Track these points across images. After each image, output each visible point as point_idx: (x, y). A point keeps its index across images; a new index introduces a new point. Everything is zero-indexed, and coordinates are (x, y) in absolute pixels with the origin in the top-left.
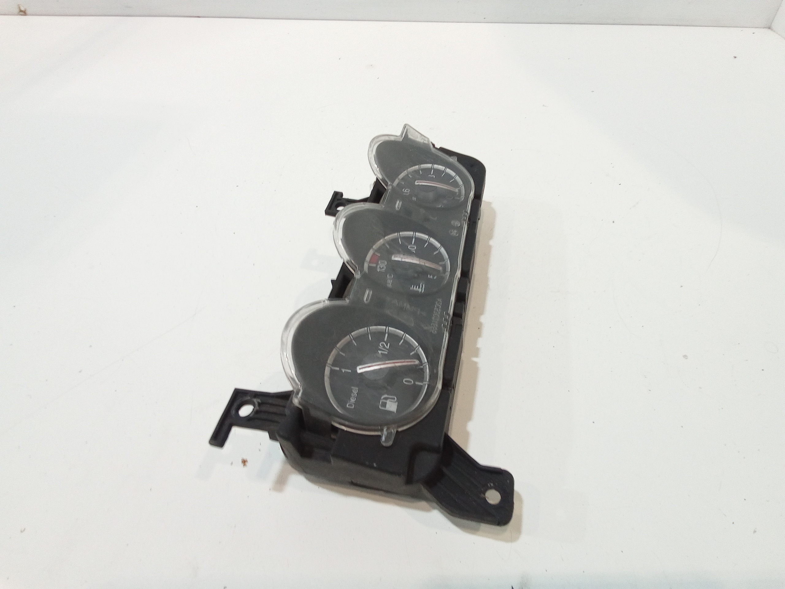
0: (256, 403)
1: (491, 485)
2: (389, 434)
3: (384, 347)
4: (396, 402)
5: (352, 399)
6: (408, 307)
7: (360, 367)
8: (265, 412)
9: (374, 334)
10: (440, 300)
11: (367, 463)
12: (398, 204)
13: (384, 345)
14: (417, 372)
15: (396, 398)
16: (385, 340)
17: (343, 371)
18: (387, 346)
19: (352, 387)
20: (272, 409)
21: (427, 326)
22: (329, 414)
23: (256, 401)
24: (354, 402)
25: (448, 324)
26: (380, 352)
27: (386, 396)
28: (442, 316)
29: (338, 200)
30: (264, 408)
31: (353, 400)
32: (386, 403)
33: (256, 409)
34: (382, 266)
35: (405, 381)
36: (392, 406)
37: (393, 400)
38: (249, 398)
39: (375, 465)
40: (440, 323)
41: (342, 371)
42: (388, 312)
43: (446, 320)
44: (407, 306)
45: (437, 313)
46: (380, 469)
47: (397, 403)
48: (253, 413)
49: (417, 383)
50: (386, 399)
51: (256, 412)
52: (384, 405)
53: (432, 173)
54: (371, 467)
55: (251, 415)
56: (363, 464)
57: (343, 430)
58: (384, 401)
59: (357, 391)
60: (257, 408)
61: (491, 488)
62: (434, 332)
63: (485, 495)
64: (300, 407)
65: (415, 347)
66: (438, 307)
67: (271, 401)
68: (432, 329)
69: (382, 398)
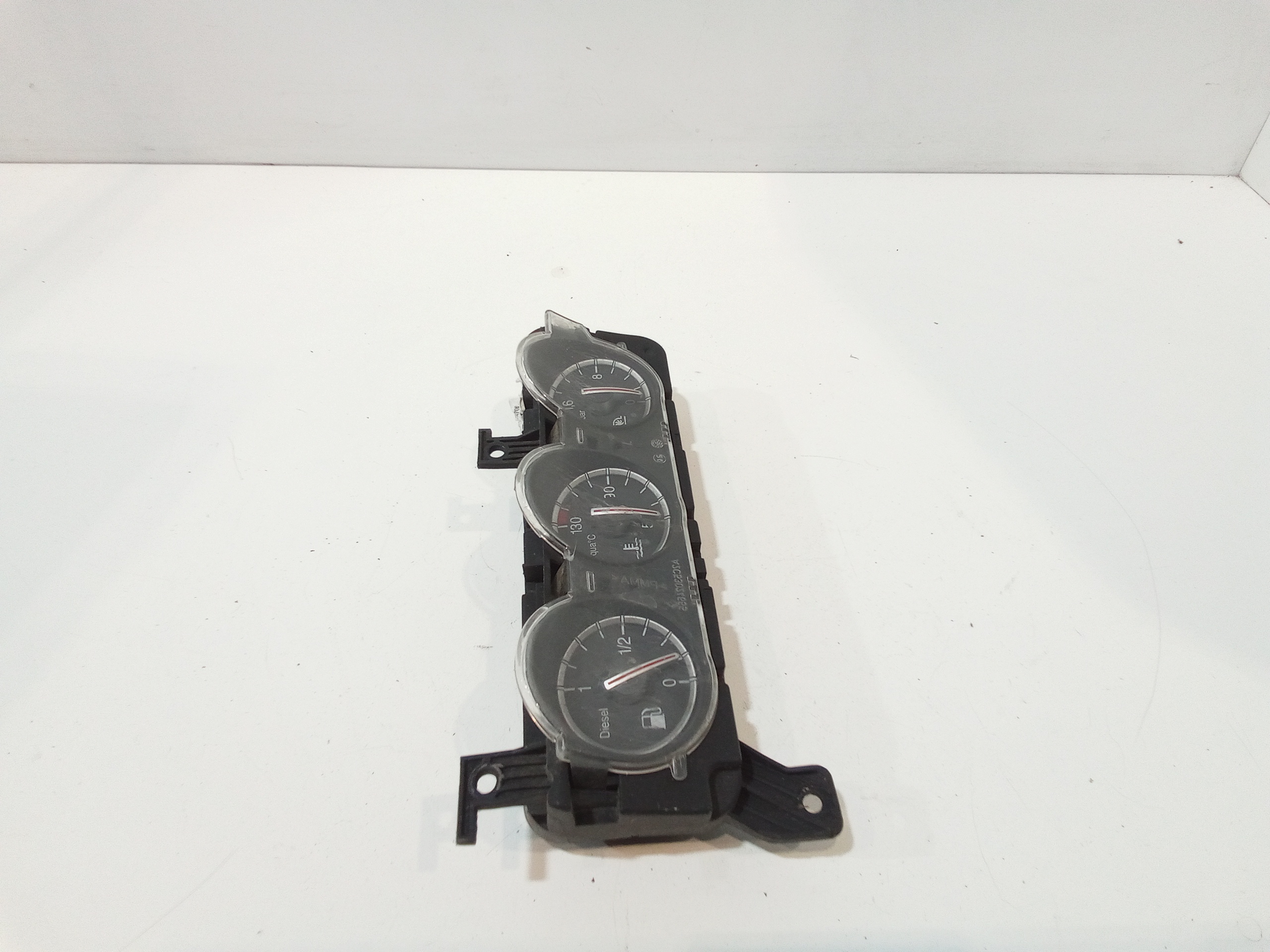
0: (498, 770)
1: (806, 790)
2: (677, 762)
3: (625, 644)
4: (662, 714)
5: (604, 725)
6: (642, 582)
7: (609, 680)
8: (514, 779)
9: (605, 630)
10: (676, 562)
11: (666, 809)
12: (579, 434)
13: (623, 641)
14: (678, 668)
15: (660, 709)
16: (623, 633)
17: (581, 691)
18: (628, 642)
19: (600, 710)
20: (523, 773)
21: (673, 603)
22: (604, 760)
23: (496, 766)
24: (608, 729)
25: (696, 593)
26: (621, 652)
27: (646, 710)
28: (686, 584)
29: (489, 442)
30: (511, 774)
31: (606, 726)
32: (650, 718)
33: (500, 780)
34: (576, 525)
35: (665, 683)
36: (658, 721)
37: (657, 713)
38: (485, 765)
39: (676, 809)
40: (687, 593)
41: (579, 690)
42: (622, 597)
43: (692, 588)
44: (640, 581)
45: (679, 581)
46: (684, 812)
47: (664, 715)
48: (499, 784)
49: (681, 682)
50: (649, 713)
51: (502, 783)
52: (648, 722)
53: (596, 372)
54: (672, 813)
55: (497, 789)
56: (661, 812)
57: (624, 775)
58: (645, 717)
59: (607, 712)
60: (502, 776)
61: (807, 793)
62: (684, 608)
63: (802, 804)
64: (568, 761)
65: (665, 635)
66: (677, 572)
67: (516, 762)
68: (681, 605)
69: (642, 713)
